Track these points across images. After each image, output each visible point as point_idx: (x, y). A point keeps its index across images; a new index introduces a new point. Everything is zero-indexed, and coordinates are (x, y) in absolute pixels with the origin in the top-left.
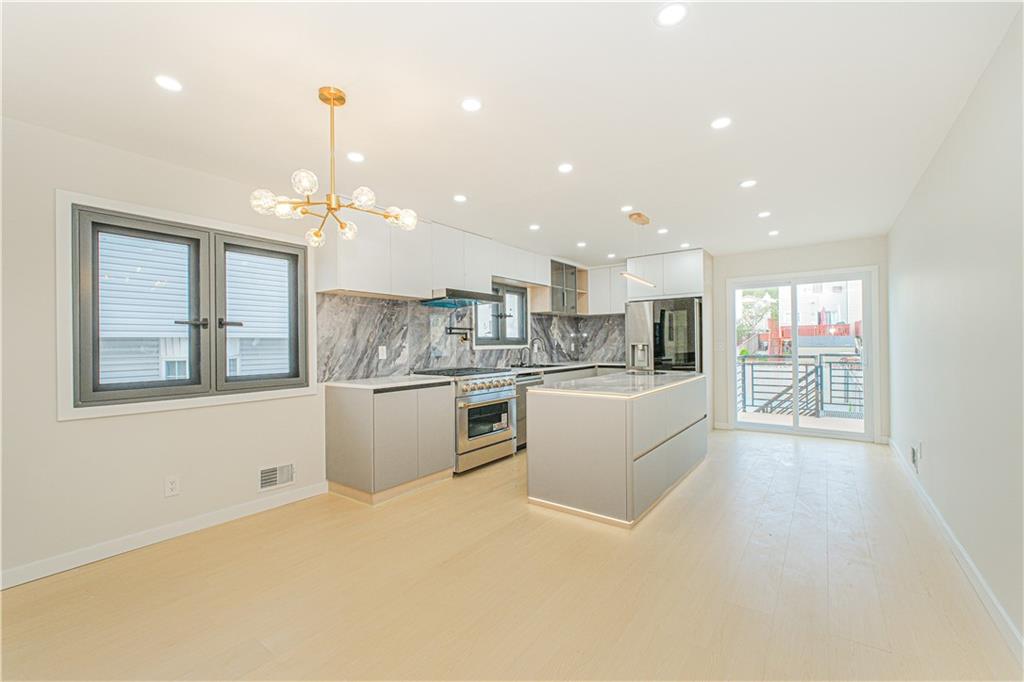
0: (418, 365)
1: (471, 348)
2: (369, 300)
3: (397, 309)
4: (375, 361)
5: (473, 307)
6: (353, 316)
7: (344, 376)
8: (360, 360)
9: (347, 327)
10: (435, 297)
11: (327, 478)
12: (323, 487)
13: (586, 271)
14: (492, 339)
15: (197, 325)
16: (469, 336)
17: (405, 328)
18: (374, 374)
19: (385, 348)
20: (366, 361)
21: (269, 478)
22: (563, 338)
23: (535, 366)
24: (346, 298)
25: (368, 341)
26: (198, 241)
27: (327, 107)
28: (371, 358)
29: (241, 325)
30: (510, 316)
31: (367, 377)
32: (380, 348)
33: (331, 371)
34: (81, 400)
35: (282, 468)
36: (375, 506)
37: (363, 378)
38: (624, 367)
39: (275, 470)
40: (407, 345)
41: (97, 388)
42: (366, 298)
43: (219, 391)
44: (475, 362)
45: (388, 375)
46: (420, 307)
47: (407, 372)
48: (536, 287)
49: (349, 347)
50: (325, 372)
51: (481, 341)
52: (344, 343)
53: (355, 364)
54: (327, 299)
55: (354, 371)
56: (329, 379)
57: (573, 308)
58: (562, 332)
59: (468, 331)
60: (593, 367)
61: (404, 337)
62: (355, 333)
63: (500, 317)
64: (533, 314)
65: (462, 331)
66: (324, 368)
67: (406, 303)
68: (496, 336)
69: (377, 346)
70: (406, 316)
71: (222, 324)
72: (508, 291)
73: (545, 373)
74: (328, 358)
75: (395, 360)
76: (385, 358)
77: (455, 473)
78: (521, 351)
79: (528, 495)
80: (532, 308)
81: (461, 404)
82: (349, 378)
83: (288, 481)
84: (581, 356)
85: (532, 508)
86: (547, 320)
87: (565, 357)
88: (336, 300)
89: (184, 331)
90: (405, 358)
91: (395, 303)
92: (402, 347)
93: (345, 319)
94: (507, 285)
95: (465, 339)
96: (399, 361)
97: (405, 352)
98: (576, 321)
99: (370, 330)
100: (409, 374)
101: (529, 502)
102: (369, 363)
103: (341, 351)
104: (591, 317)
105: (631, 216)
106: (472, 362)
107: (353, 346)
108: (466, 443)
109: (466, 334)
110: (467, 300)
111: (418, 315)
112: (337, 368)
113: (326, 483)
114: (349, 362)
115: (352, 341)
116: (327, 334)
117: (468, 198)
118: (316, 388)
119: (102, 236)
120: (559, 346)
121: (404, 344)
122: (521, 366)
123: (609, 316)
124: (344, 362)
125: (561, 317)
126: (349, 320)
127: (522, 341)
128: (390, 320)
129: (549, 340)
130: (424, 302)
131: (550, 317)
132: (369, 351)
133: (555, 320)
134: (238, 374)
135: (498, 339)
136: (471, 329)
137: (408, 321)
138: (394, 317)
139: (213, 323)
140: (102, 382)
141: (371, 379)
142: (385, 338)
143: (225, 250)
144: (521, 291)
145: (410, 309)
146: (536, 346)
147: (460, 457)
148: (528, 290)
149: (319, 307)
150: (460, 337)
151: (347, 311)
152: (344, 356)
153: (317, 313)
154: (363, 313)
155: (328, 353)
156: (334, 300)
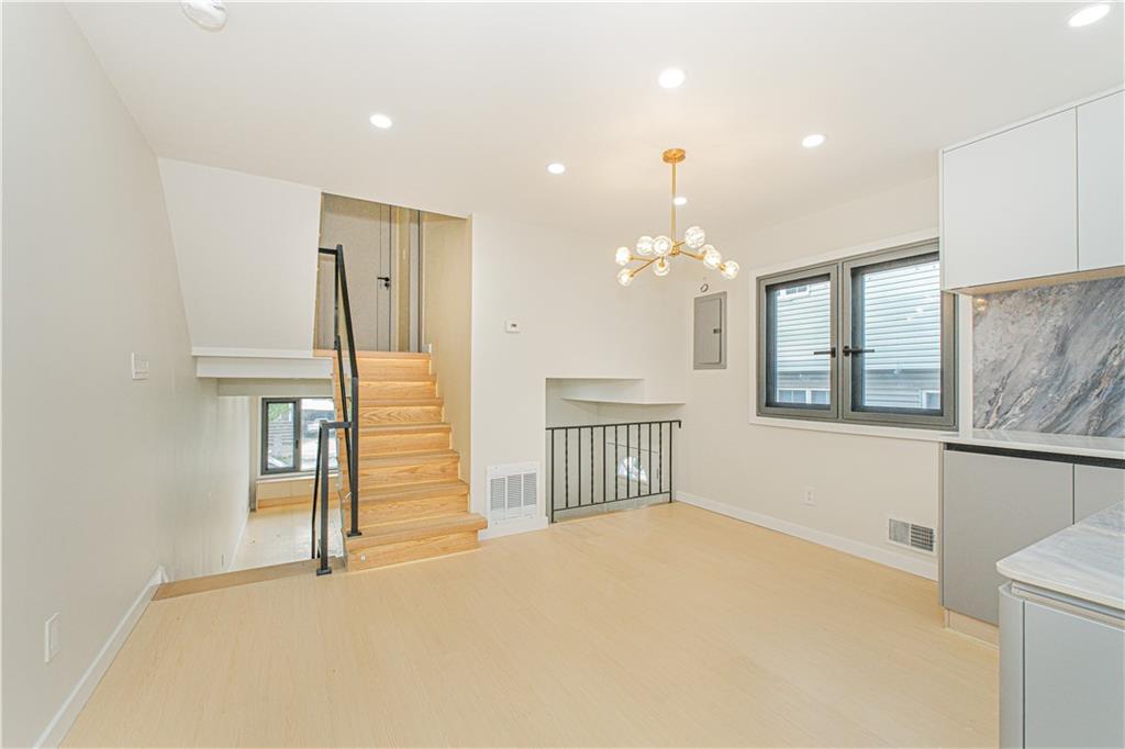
6: (1057, 319)
7: (1034, 424)
9: (1042, 340)
20: (1095, 402)
24: (1040, 291)
26: (829, 274)
29: (873, 351)
33: (1003, 414)
34: (760, 412)
37: (1084, 434)
43: (845, 419)
49: (1046, 375)
50: (988, 413)
52: (1034, 367)
53: (1062, 406)
54: (994, 301)
55: (1061, 418)
56: (997, 425)
66: (986, 407)
74: (997, 393)
88: (1014, 299)
93: (1038, 326)
103: (1026, 382)
107: (1056, 374)
112: (1016, 411)
114: (1046, 401)
115: (1054, 365)
116: (992, 356)
124: (1033, 402)
126: (1048, 328)
139: (840, 351)
149: (977, 317)
151: (1040, 314)
152: (1033, 391)
153: (974, 326)
154: (1087, 314)
155: (996, 385)
156: (1009, 301)
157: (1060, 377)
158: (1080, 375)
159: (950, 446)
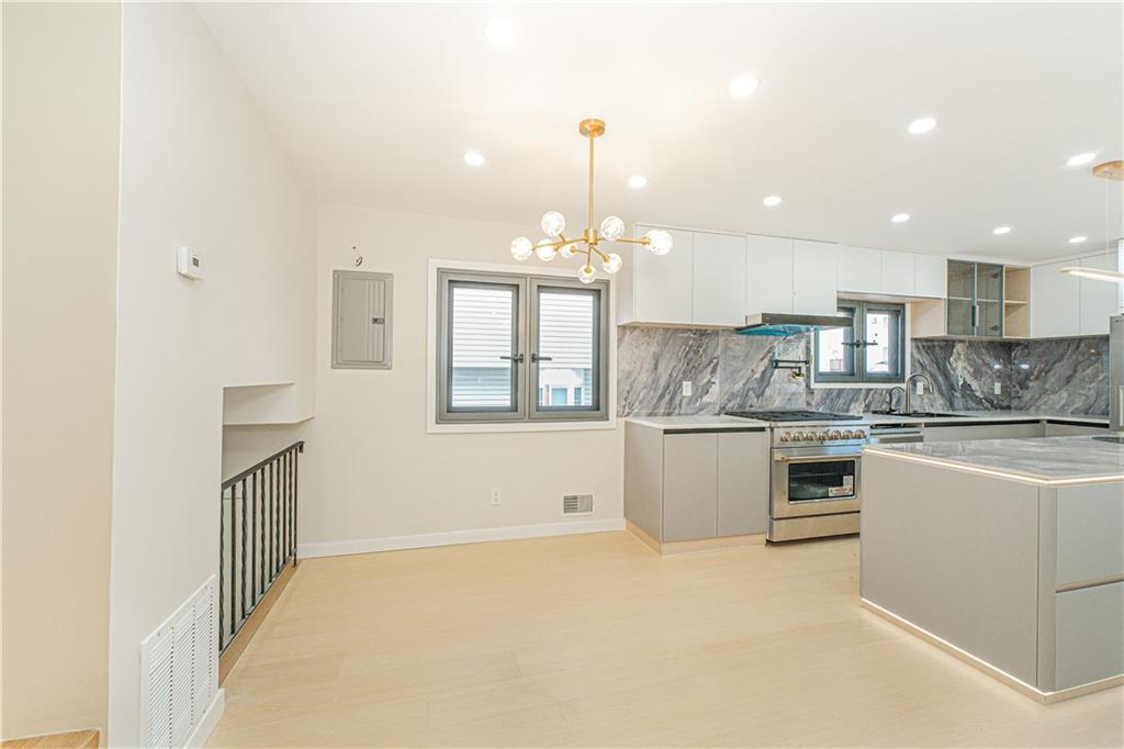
0: (730, 405)
1: (808, 386)
2: (671, 332)
3: (705, 340)
4: (678, 398)
5: (812, 334)
6: (654, 348)
7: (645, 411)
8: (662, 396)
9: (648, 360)
10: (749, 324)
11: (625, 515)
12: (620, 524)
13: (1027, 270)
14: (842, 374)
15: (517, 360)
16: (804, 371)
17: (715, 361)
18: (677, 411)
19: (690, 383)
20: (667, 397)
21: (571, 504)
22: (977, 374)
23: (916, 414)
24: (648, 330)
25: (671, 375)
26: (518, 286)
27: (587, 140)
28: (675, 394)
29: (550, 359)
30: (874, 344)
31: (669, 414)
32: (684, 383)
33: (631, 406)
34: (440, 420)
35: (582, 497)
36: (663, 557)
37: (664, 415)
38: (1106, 426)
39: (576, 498)
40: (717, 381)
41: (450, 410)
42: (668, 329)
43: (532, 419)
44: (813, 403)
45: (693, 414)
46: (735, 337)
47: (717, 411)
48: (919, 302)
49: (649, 382)
50: (624, 407)
51: (824, 377)
52: (645, 377)
53: (655, 400)
54: (628, 332)
55: (656, 407)
56: (628, 414)
57: (995, 328)
58: (973, 364)
59: (803, 365)
60: (1037, 421)
61: (713, 371)
62: (656, 368)
63: (856, 345)
64: (915, 340)
65: (793, 365)
66: (623, 403)
67: (717, 332)
68: (848, 371)
69: (681, 381)
70: (717, 347)
71: (535, 359)
72: (869, 310)
73: (927, 425)
74: (628, 393)
75: (701, 397)
76: (690, 394)
77: (769, 542)
78: (890, 392)
79: (862, 595)
80: (913, 331)
81: (778, 456)
82: (650, 415)
83: (587, 511)
84: (1015, 403)
85: (866, 615)
86: (941, 348)
87: (979, 402)
88: (636, 333)
89: (508, 364)
90: (714, 395)
91: (703, 333)
92: (710, 383)
93: (646, 351)
94: (868, 302)
95: (798, 375)
96: (706, 399)
97: (715, 389)
98: (1006, 349)
99: (673, 363)
100: (719, 414)
101: (864, 606)
102: (671, 399)
103: (642, 385)
104: (1037, 342)
105: (1096, 169)
106: (809, 404)
107: (653, 382)
108: (783, 506)
109: (800, 368)
110: (803, 327)
111: (732, 346)
112: (637, 404)
113: (624, 521)
114: (649, 398)
115: (653, 376)
116: (627, 368)
117: (783, 199)
118: (615, 422)
119: (456, 291)
120: (966, 386)
121: (713, 380)
122: (890, 412)
123: (1080, 340)
124: (644, 398)
125: (971, 344)
126: (651, 353)
127: (896, 376)
128: (697, 352)
129: (946, 376)
130: (739, 330)
131: (947, 345)
132: (672, 387)
133: (959, 347)
134: (583, 404)
135: (853, 374)
136: (806, 362)
137: (719, 352)
138: (701, 350)
139: (527, 358)
140: (455, 404)
141: (673, 417)
142: (691, 371)
143: (539, 292)
144: (896, 310)
145: (722, 339)
146: (920, 385)
147: (775, 522)
148: (908, 307)
149: (620, 340)
150: (789, 372)
151: (648, 344)
152: (645, 391)
153: (618, 347)
154: (666, 346)
155: (628, 388)
156: (635, 333)
157: (656, 381)
158: (662, 383)
159: (667, 432)
